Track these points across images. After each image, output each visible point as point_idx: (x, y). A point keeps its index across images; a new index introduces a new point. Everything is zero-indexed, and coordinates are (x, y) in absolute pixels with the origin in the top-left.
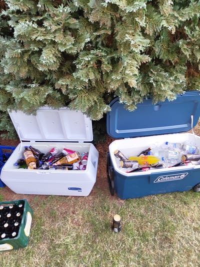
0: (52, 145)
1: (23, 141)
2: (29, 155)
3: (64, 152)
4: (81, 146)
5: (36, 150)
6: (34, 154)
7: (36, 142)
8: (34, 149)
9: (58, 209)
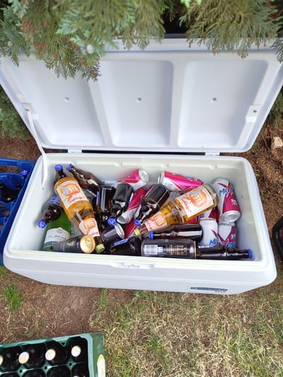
0: (130, 163)
1: (47, 151)
2: (73, 197)
3: (167, 182)
4: (211, 167)
5: (88, 176)
6: (83, 186)
7: (84, 151)
8: (80, 172)
9: (164, 329)
